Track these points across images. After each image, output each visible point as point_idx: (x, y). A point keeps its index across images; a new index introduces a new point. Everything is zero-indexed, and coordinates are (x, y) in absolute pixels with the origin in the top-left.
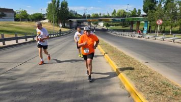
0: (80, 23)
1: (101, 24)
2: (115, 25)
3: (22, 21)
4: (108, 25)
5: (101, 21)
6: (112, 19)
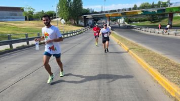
0: (97, 20)
1: (121, 21)
2: (139, 21)
3: (29, 20)
4: (130, 21)
5: (120, 18)
6: (142, 11)
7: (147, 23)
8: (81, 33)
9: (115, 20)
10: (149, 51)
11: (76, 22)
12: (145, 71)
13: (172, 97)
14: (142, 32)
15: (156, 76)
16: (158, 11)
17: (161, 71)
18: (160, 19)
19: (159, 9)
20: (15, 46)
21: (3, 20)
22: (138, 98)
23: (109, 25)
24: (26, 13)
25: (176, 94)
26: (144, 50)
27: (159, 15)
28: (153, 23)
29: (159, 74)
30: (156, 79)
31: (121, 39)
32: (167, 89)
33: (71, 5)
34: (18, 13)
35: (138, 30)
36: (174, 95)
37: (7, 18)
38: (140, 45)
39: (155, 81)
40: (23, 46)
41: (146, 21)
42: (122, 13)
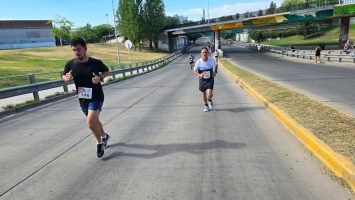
0: (195, 39)
1: (243, 37)
2: (280, 36)
3: (64, 44)
4: (261, 37)
5: (240, 31)
6: (285, 16)
7: (297, 40)
8: (165, 65)
9: (231, 36)
10: (297, 95)
11: (153, 44)
12: (289, 133)
13: (337, 178)
14: (286, 57)
15: (308, 141)
16: (318, 13)
17: (319, 133)
18: (322, 29)
19: (320, 9)
20: (43, 94)
21: (15, 46)
22: (273, 180)
23: (219, 47)
24: (57, 31)
25: (344, 172)
26: (289, 94)
27: (320, 22)
28: (309, 38)
29: (313, 138)
30: (309, 147)
31: (243, 75)
32: (328, 165)
33: (142, 11)
34: (42, 31)
35: (277, 55)
36: (340, 175)
37: (22, 42)
38: (281, 84)
39: (307, 150)
40: (58, 94)
41: (294, 34)
42: (244, 22)
